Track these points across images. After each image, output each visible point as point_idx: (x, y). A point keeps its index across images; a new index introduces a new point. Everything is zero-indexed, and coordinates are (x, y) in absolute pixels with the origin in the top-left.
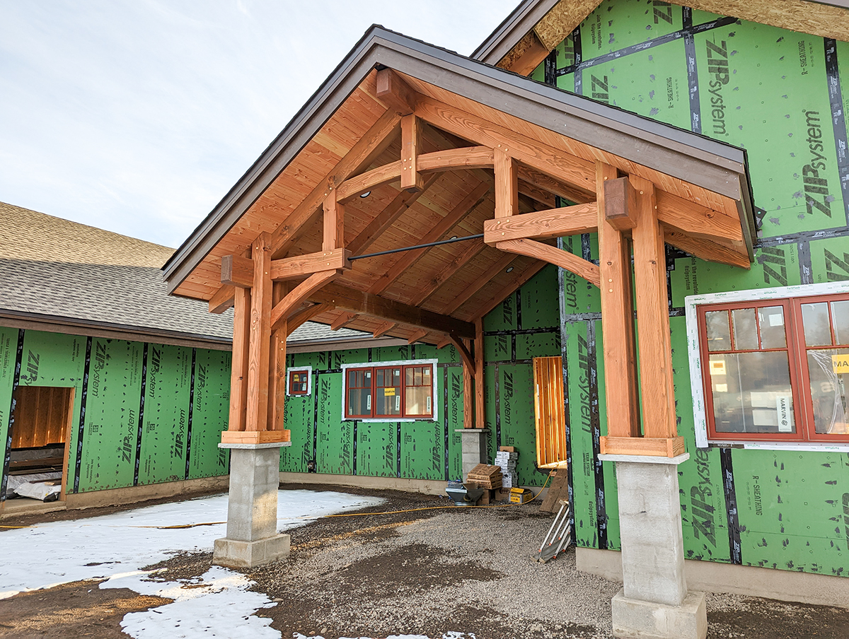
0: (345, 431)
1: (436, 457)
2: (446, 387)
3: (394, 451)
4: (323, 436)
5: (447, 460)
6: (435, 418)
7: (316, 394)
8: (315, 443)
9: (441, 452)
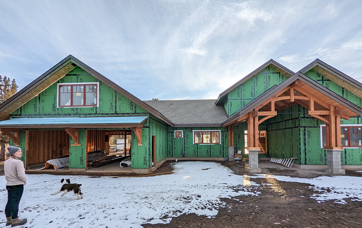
0: (194, 147)
1: (221, 152)
2: (223, 136)
3: (209, 151)
4: (187, 148)
5: (223, 153)
6: (220, 144)
7: (185, 137)
8: (185, 150)
9: (222, 151)
